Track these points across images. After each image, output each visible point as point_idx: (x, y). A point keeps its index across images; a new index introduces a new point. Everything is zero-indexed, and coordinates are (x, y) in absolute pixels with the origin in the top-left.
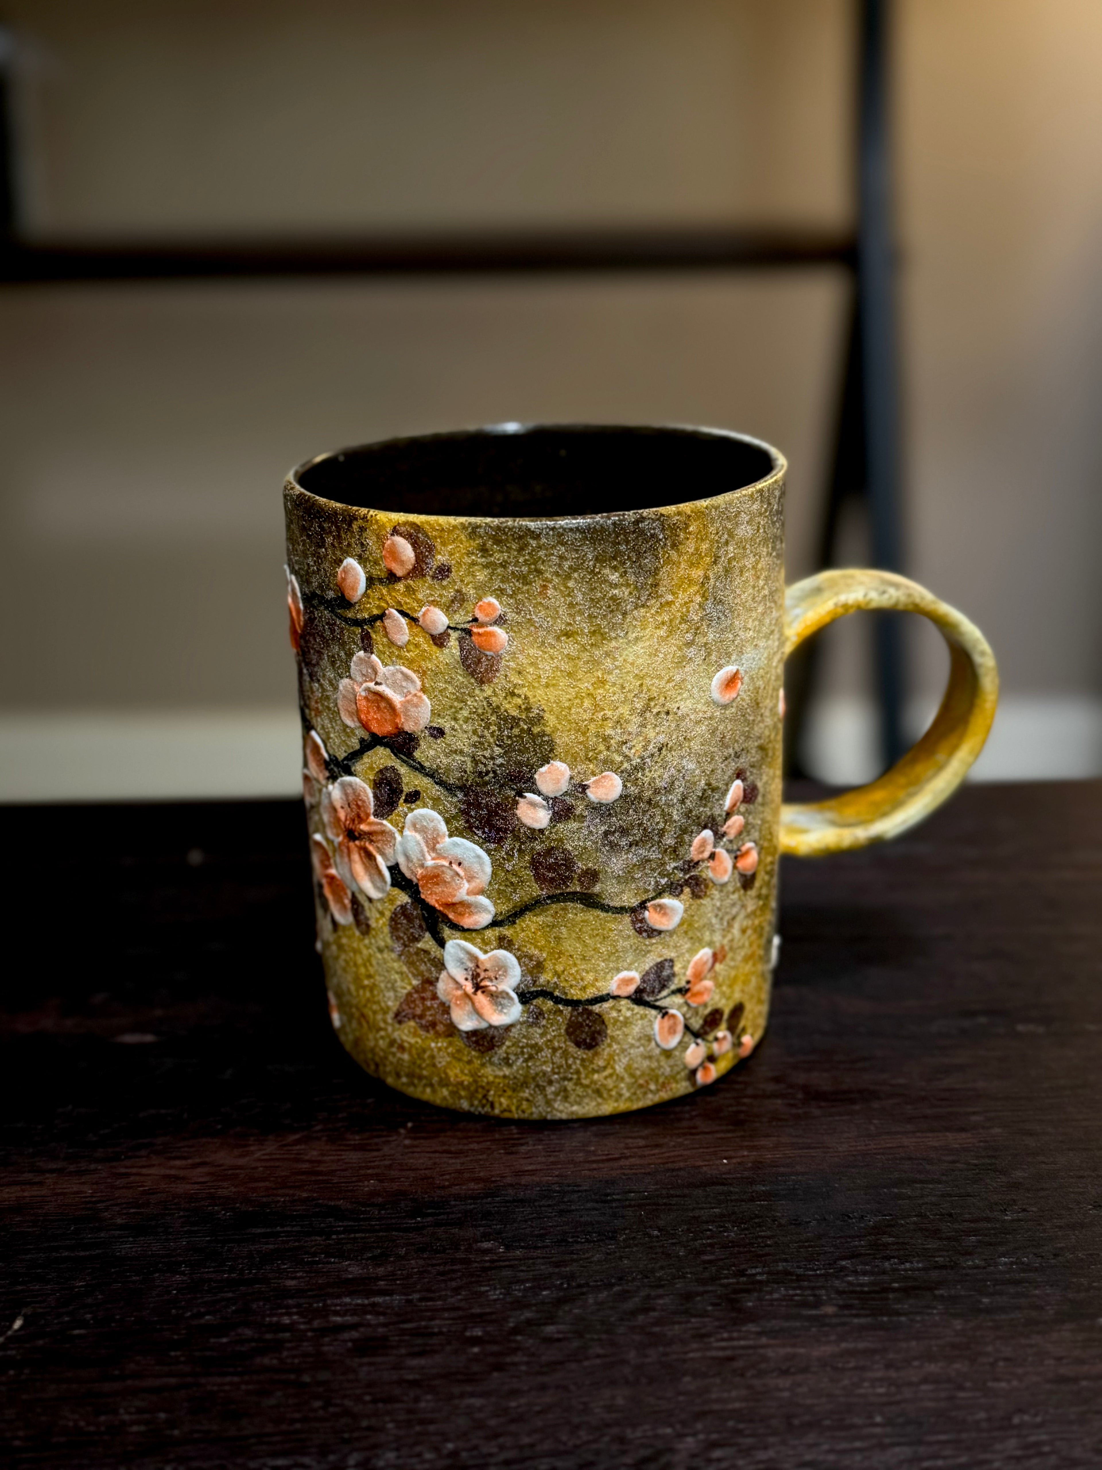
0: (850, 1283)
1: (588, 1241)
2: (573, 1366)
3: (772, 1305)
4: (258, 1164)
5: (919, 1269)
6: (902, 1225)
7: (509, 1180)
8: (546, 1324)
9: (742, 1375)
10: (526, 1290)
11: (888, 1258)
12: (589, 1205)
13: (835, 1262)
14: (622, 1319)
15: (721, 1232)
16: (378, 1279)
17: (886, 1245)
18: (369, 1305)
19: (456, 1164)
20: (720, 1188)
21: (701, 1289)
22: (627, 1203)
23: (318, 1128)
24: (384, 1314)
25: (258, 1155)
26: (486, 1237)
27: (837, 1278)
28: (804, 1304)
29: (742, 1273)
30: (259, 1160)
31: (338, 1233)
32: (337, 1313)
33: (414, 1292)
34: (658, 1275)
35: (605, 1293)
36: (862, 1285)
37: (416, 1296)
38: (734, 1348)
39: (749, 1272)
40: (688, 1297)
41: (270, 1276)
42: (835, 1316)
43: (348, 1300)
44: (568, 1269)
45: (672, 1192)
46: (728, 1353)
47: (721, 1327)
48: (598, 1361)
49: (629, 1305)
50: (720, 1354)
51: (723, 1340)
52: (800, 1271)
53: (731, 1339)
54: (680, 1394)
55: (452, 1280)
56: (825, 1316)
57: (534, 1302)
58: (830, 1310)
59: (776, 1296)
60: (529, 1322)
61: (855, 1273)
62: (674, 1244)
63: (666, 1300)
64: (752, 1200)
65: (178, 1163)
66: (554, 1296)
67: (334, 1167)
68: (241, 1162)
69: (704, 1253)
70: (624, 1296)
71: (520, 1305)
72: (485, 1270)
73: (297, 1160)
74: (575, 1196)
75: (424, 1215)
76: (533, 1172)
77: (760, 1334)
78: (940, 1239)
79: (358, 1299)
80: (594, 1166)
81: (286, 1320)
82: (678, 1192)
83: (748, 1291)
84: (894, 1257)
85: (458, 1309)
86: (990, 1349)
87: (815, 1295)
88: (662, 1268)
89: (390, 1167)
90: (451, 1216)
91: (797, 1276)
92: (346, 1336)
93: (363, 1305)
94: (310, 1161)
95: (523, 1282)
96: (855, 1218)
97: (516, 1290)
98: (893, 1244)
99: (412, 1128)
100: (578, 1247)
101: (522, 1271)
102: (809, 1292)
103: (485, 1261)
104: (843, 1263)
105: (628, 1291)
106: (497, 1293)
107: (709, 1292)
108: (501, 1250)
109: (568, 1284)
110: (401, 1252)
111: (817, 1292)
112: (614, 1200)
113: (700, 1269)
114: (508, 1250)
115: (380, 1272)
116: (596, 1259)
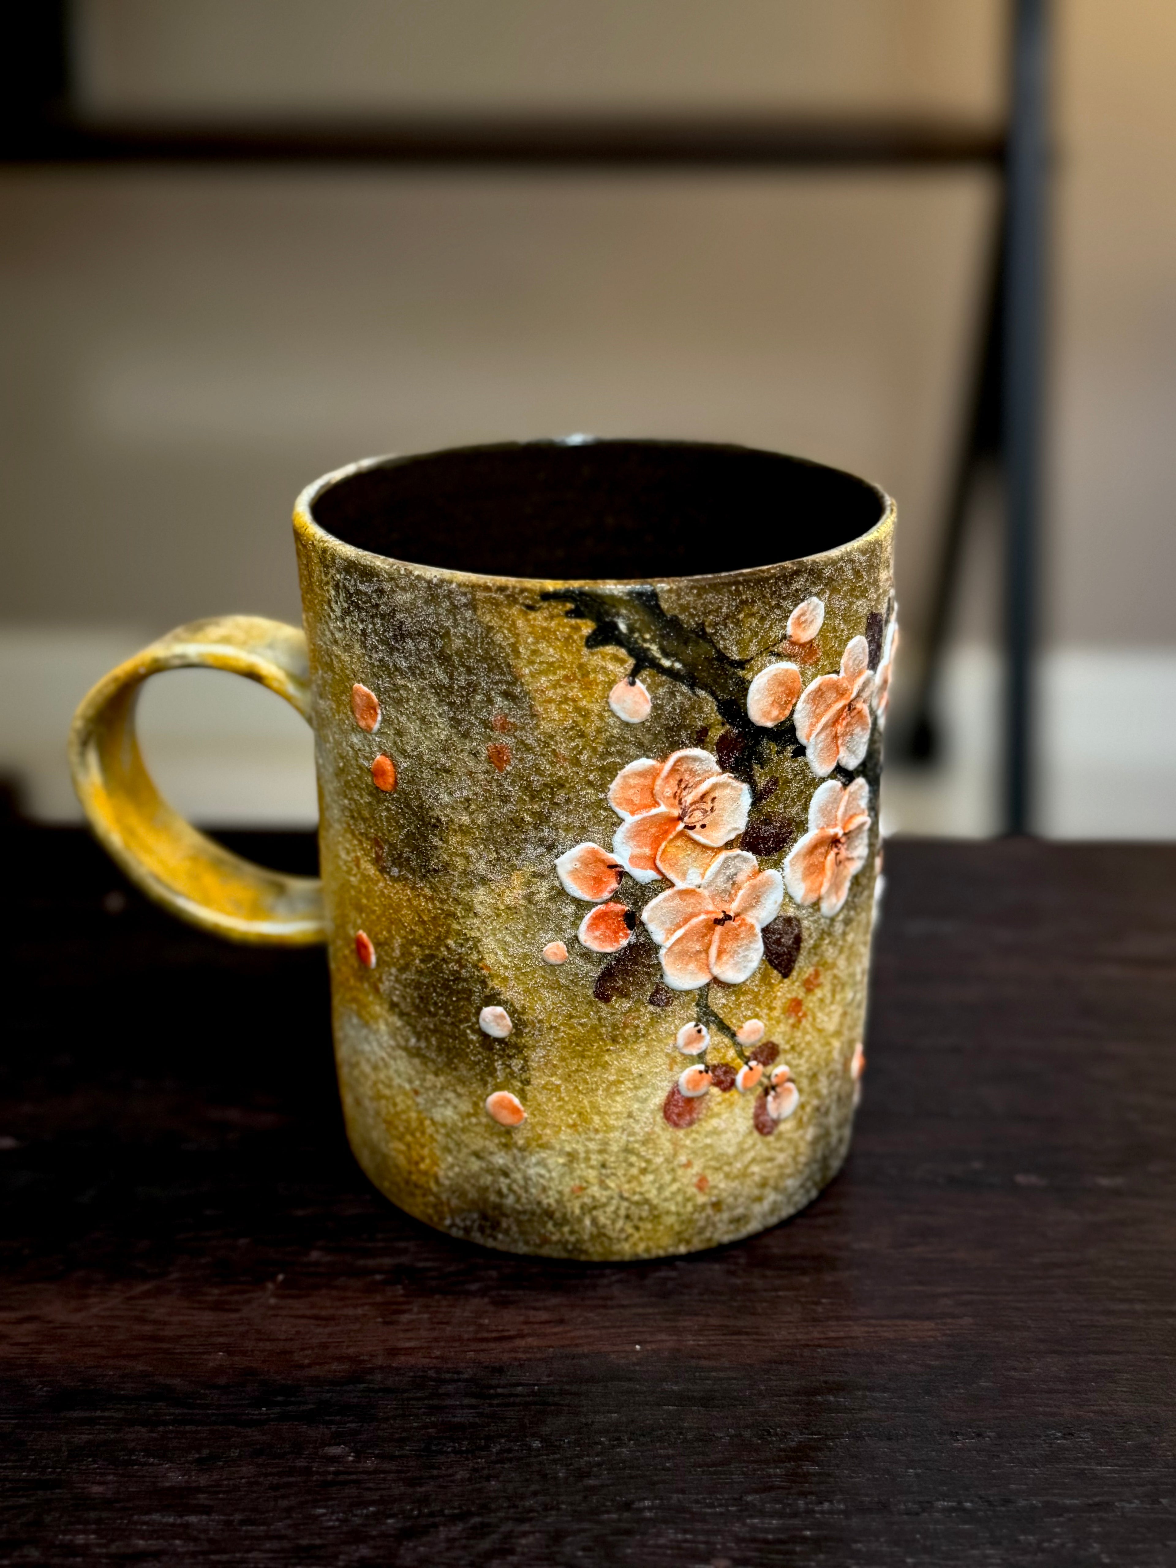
0: (754, 1528)
1: (455, 1452)
4: (95, 1322)
5: (838, 1512)
6: (831, 1449)
7: (379, 1360)
10: (368, 1516)
11: (804, 1494)
12: (466, 1401)
13: (741, 1497)
15: (614, 1446)
16: (199, 1490)
17: (806, 1476)
18: (181, 1525)
20: (624, 1385)
21: (575, 1526)
22: (512, 1399)
23: (175, 1276)
24: (195, 1539)
25: (96, 1310)
26: (337, 1439)
27: (739, 1519)
28: (693, 1555)
29: (627, 1506)
32: (141, 1535)
33: (237, 1511)
34: (527, 1504)
35: (460, 1527)
36: (767, 1531)
37: (238, 1517)
39: (637, 1505)
40: (558, 1536)
41: (75, 1478)
43: (156, 1517)
44: (423, 1489)
45: (566, 1387)
49: (485, 1545)
52: (697, 1508)
55: (283, 1497)
59: (662, 1541)
61: (762, 1514)
62: (555, 1461)
63: (531, 1539)
64: (659, 1403)
66: (399, 1525)
67: (181, 1331)
69: (588, 1475)
70: (481, 1531)
71: (357, 1536)
72: (325, 1484)
74: (451, 1388)
75: (271, 1405)
76: (411, 1352)
78: (872, 1470)
79: (170, 1516)
80: (484, 1345)
81: (81, 1540)
82: (574, 1389)
83: (630, 1533)
84: (811, 1493)
85: (284, 1537)
87: (708, 1543)
88: (535, 1494)
89: (245, 1335)
90: (302, 1408)
91: (692, 1513)
93: (174, 1525)
94: (155, 1322)
95: (366, 1503)
96: (776, 1435)
97: (356, 1516)
98: (814, 1475)
99: (282, 1282)
100: (442, 1459)
101: (369, 1489)
102: (701, 1538)
103: (329, 1473)
104: (749, 1498)
105: (488, 1525)
106: (334, 1518)
107: (584, 1530)
108: (350, 1458)
109: (420, 1510)
110: (235, 1453)
111: (713, 1539)
112: (497, 1395)
113: (578, 1498)
114: (358, 1459)
115: (203, 1480)
116: (458, 1477)
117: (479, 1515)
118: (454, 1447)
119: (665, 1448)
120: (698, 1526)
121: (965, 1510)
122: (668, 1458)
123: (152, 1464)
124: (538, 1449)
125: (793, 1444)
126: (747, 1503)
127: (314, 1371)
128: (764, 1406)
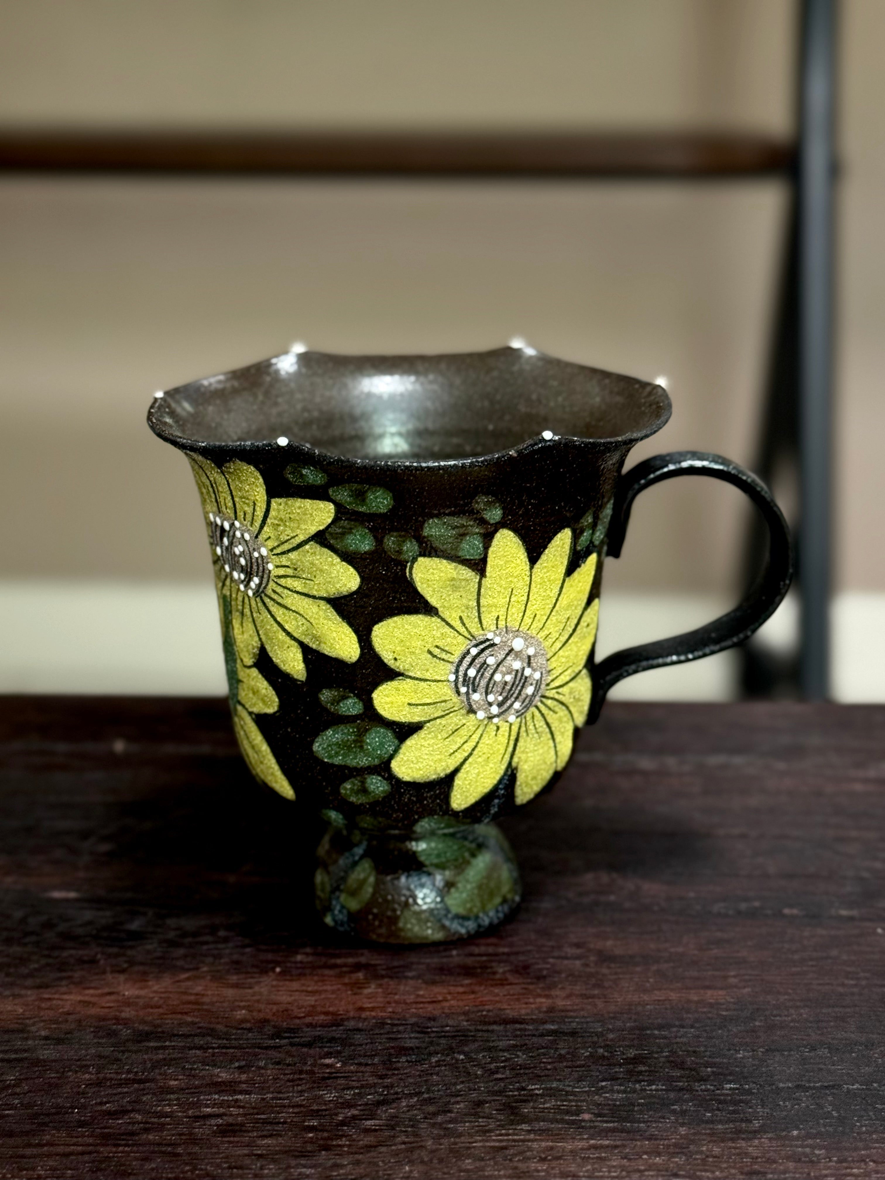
0: (606, 1098)
2: (383, 1149)
3: (543, 1112)
4: (154, 995)
5: (662, 1090)
6: (655, 1058)
7: (352, 1014)
8: (366, 1119)
9: (511, 1160)
10: (354, 1094)
11: (639, 1082)
12: (412, 1035)
13: (598, 1083)
14: (425, 1118)
16: (240, 1082)
17: (640, 1073)
18: (233, 1100)
19: (311, 1000)
20: (518, 1026)
21: (489, 1098)
23: (205, 969)
24: (243, 1107)
25: (156, 988)
26: (328, 1055)
27: (597, 1094)
28: (568, 1112)
29: (524, 1089)
30: (155, 992)
31: (213, 1048)
32: (207, 1106)
33: (268, 1093)
35: (416, 1099)
36: (615, 1100)
37: (270, 1096)
38: (508, 1140)
39: (530, 1087)
40: (480, 1104)
41: (158, 1077)
42: (591, 1121)
43: (216, 1097)
44: (389, 1081)
45: (479, 1028)
46: (504, 1144)
47: (499, 1126)
48: (403, 1146)
49: (433, 1108)
50: (497, 1144)
51: (501, 1135)
52: (570, 1089)
53: (508, 1135)
54: (461, 1171)
55: (298, 1085)
56: (583, 1121)
57: (360, 1103)
58: (587, 1116)
59: (547, 1105)
60: (354, 1117)
61: (612, 1091)
62: (475, 1066)
63: (462, 1105)
64: (542, 1035)
65: (91, 991)
67: (215, 999)
68: (142, 993)
69: (497, 1073)
71: (349, 1105)
72: (324, 1079)
73: (185, 993)
74: (401, 1028)
75: (282, 1038)
76: (372, 1009)
77: (529, 1132)
78: (683, 1069)
80: (421, 1005)
81: (168, 1109)
82: (485, 1028)
83: (526, 1101)
84: (644, 1081)
85: (301, 1106)
86: (704, 1149)
87: (577, 1106)
88: (462, 1082)
89: (258, 1001)
90: (303, 1039)
91: (567, 1092)
92: (213, 1122)
93: (228, 1101)
94: (197, 994)
95: (352, 1088)
97: (347, 1094)
98: (646, 1071)
99: (280, 973)
100: (400, 1065)
101: (353, 1081)
102: (573, 1104)
103: (326, 1073)
104: (604, 1084)
105: (433, 1099)
106: (332, 1096)
107: (496, 1100)
108: (339, 1065)
109: (388, 1091)
110: (261, 1064)
111: (580, 1104)
112: (433, 1032)
113: (491, 1084)
114: (343, 1065)
115: (243, 1077)
117: (427, 1093)
118: (407, 1059)
119: (546, 1058)
120: (571, 1098)
121: (744, 1089)
122: (549, 1063)
123: (208, 1070)
124: (463, 1060)
125: (632, 1056)
126: (602, 1086)
127: (310, 1020)
128: (611, 1036)
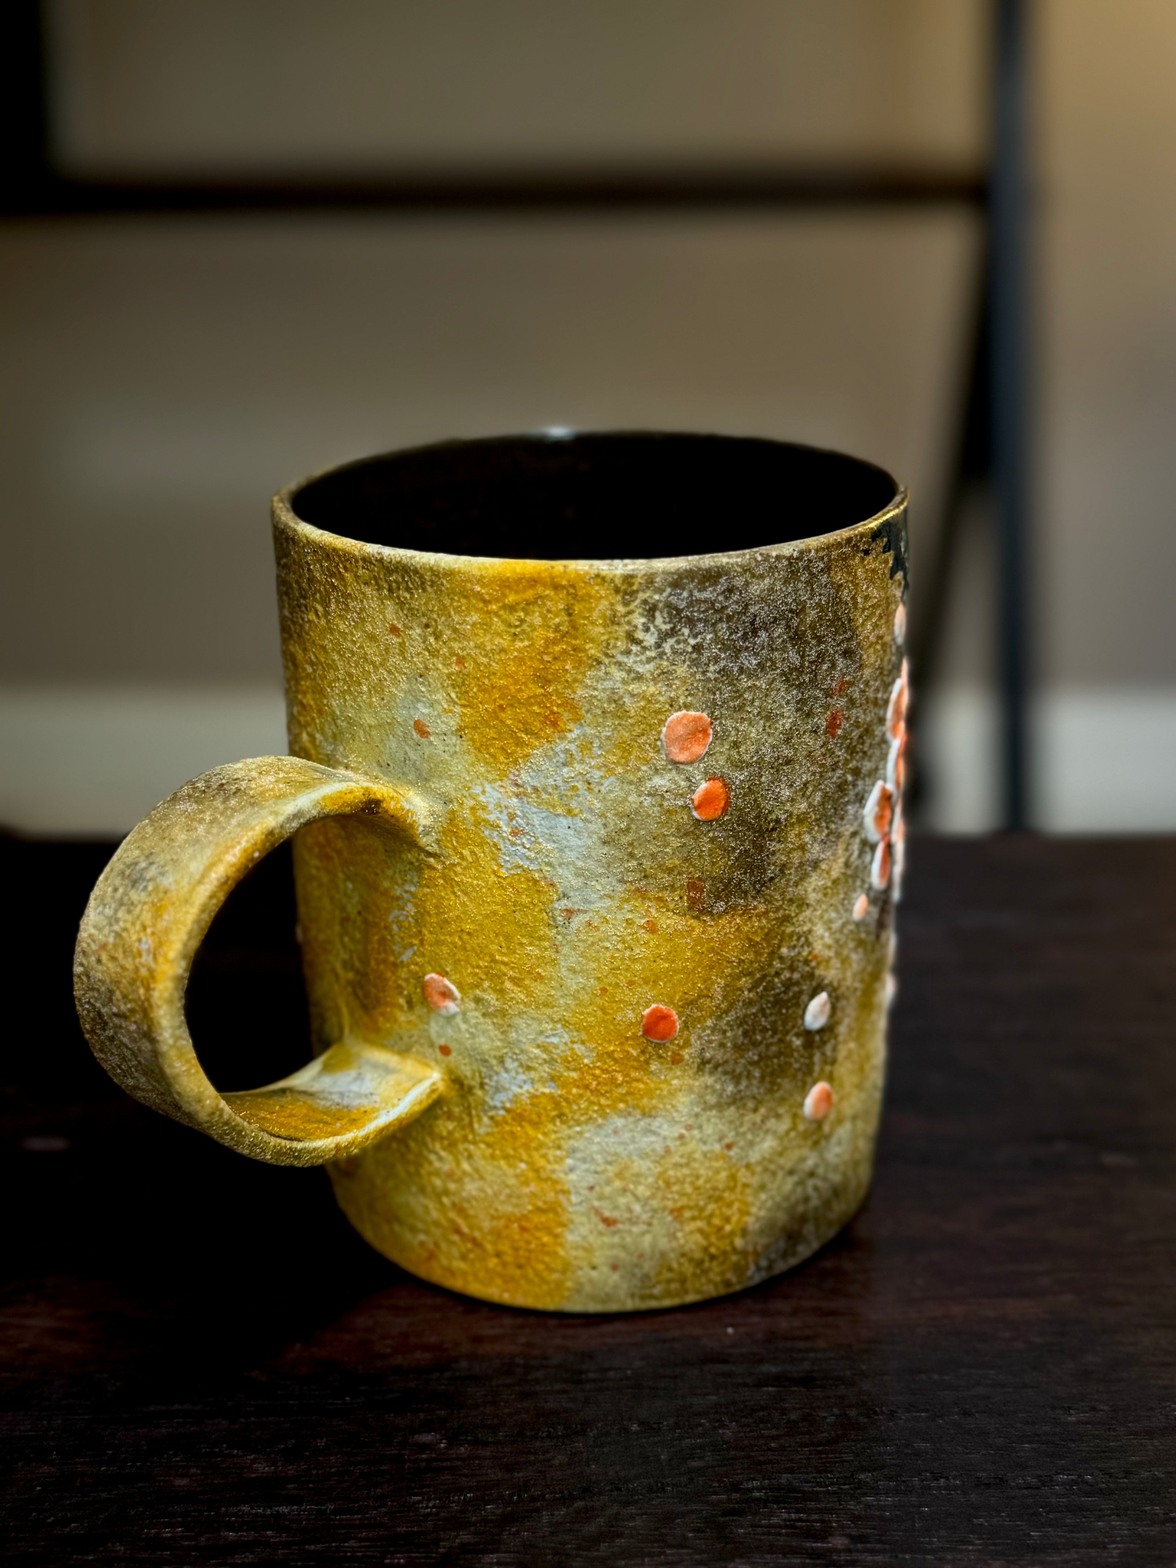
0: (869, 1506)
3: (768, 1533)
7: (464, 1349)
10: (466, 1502)
11: (918, 1471)
12: (557, 1387)
13: (852, 1475)
14: (580, 1548)
16: (287, 1480)
18: (271, 1515)
20: (720, 1367)
21: (683, 1508)
22: (604, 1384)
24: (287, 1529)
27: (852, 1497)
28: (810, 1534)
29: (736, 1487)
31: (248, 1415)
32: (231, 1528)
33: (328, 1500)
35: (564, 1510)
36: (883, 1508)
37: (330, 1506)
39: (745, 1485)
40: (667, 1518)
41: (156, 1471)
42: (847, 1551)
43: (246, 1508)
44: (521, 1474)
45: (660, 1371)
49: (591, 1528)
52: (809, 1487)
55: (377, 1485)
56: (834, 1551)
57: (474, 1519)
58: (839, 1542)
59: (775, 1521)
60: (464, 1548)
61: (877, 1491)
62: (656, 1444)
63: (638, 1521)
64: (758, 1384)
69: (692, 1457)
71: (456, 1523)
72: (418, 1472)
74: (541, 1374)
82: (668, 1372)
83: (741, 1513)
84: (926, 1471)
85: (380, 1526)
87: (822, 1521)
88: (638, 1476)
90: (387, 1396)
92: (238, 1558)
93: (263, 1516)
95: (461, 1490)
97: (454, 1502)
100: (538, 1444)
101: (465, 1476)
102: (815, 1517)
103: (422, 1460)
104: (862, 1476)
105: (593, 1509)
106: (430, 1505)
107: (692, 1512)
108: (442, 1445)
109: (519, 1496)
110: (321, 1443)
111: (826, 1517)
112: (590, 1380)
113: (684, 1479)
114: (450, 1446)
115: (291, 1470)
116: (556, 1462)
117: (582, 1499)
118: (549, 1432)
119: (768, 1429)
120: (812, 1505)
121: (1086, 1484)
122: (773, 1438)
123: (237, 1456)
124: (636, 1433)
126: (860, 1480)
127: (399, 1360)
